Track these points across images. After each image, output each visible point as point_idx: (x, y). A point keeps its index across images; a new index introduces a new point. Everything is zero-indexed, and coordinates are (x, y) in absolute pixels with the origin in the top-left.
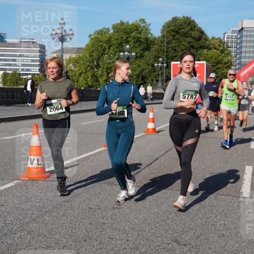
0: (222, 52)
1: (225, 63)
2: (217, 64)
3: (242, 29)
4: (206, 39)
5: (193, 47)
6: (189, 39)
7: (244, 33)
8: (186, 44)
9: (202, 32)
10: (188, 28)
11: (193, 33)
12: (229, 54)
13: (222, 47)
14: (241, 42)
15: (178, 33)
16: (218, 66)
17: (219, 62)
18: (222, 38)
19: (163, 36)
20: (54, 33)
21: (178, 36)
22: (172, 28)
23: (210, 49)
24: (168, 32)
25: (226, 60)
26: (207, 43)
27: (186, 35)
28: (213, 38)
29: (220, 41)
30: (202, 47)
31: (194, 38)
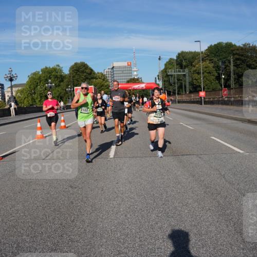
0: (104, 80)
1: (106, 86)
2: (101, 86)
3: (113, 67)
4: (94, 73)
5: (88, 78)
6: (85, 74)
8: (83, 77)
9: (92, 70)
10: (84, 68)
11: (87, 70)
12: (107, 81)
13: (103, 77)
14: (113, 74)
16: (102, 88)
17: (102, 86)
18: (103, 72)
19: (70, 74)
20: (6, 76)
21: (78, 73)
22: (75, 68)
23: (97, 79)
24: (73, 71)
25: (106, 84)
26: (95, 76)
27: (83, 72)
28: (98, 73)
29: (102, 74)
30: (92, 78)
31: (88, 73)
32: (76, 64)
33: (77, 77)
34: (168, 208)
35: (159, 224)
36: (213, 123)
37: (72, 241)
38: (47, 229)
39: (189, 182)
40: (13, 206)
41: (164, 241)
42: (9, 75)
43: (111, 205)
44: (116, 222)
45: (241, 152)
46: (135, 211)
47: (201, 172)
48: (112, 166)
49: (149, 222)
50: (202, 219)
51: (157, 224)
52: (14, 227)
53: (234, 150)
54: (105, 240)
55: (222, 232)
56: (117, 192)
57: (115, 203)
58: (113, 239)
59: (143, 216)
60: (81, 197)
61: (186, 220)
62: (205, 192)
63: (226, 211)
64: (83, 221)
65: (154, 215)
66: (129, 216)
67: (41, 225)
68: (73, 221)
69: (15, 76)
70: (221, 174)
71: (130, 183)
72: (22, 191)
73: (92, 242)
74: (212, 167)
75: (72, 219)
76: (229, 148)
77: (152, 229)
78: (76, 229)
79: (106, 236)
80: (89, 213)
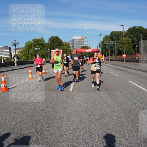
0: (68, 46)
1: (69, 50)
2: (66, 50)
3: (74, 39)
4: (63, 43)
5: (59, 45)
6: (57, 43)
7: (74, 41)
8: (56, 44)
9: (61, 41)
10: (57, 39)
12: (70, 47)
13: (68, 45)
14: (74, 43)
15: (54, 41)
17: (67, 50)
18: (67, 42)
19: (49, 42)
20: (12, 43)
21: (53, 42)
22: (52, 40)
23: (64, 46)
24: (50, 41)
25: (69, 49)
26: (63, 44)
27: (56, 42)
28: (65, 42)
29: (67, 43)
30: (61, 45)
31: (59, 42)
32: (52, 37)
33: (53, 44)
34: (102, 121)
35: (97, 130)
36: (130, 73)
37: (47, 139)
38: (32, 131)
39: (115, 107)
40: (14, 117)
41: (99, 140)
42: (14, 43)
43: (70, 119)
44: (72, 128)
45: (146, 90)
46: (83, 122)
47: (122, 101)
48: (71, 96)
49: (91, 129)
50: (121, 128)
51: (95, 130)
52: (14, 129)
53: (141, 89)
54: (65, 139)
55: (132, 136)
56: (73, 111)
57: (72, 117)
58: (70, 138)
59: (87, 126)
60: (52, 114)
61: (112, 129)
62: (124, 113)
63: (135, 124)
64: (53, 127)
65: (94, 125)
66: (79, 125)
67: (29, 128)
68: (47, 127)
69: (18, 43)
70: (133, 103)
71: (81, 106)
72: (19, 109)
73: (58, 139)
74: (128, 99)
75: (47, 126)
76: (139, 87)
77: (93, 133)
78: (49, 131)
79: (66, 136)
80: (57, 123)
